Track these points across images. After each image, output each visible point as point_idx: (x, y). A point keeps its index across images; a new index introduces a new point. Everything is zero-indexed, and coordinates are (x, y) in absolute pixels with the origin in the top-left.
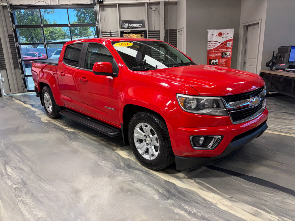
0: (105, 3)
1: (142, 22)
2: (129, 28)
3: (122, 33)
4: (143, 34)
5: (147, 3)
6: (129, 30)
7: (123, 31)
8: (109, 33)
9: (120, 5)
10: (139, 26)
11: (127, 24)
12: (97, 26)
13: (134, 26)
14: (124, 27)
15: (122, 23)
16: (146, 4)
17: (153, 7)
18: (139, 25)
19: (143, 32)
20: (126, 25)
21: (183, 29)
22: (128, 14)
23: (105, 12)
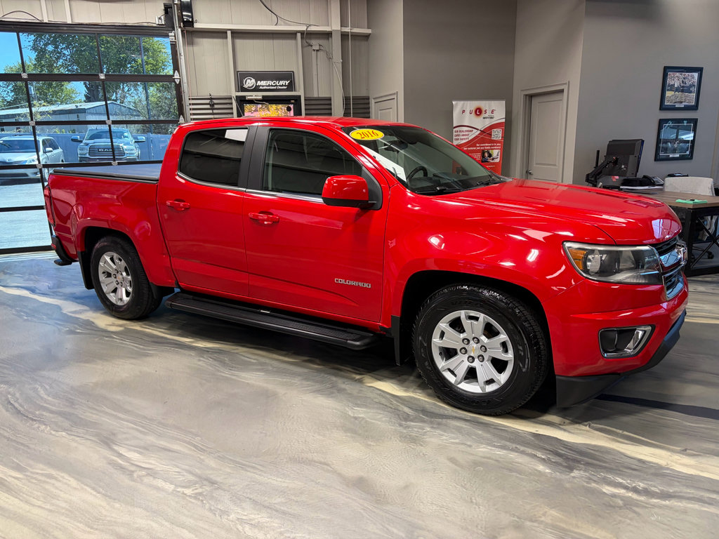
0: (197, 25)
1: (289, 76)
2: (257, 89)
3: (242, 101)
4: (292, 106)
5: (302, 33)
6: (258, 95)
7: (245, 97)
8: (208, 101)
9: (237, 34)
10: (282, 85)
11: (253, 80)
12: (178, 83)
13: (269, 86)
14: (246, 86)
15: (241, 77)
16: (299, 35)
17: (315, 43)
18: (281, 83)
19: (293, 101)
20: (250, 83)
21: (395, 97)
22: (257, 57)
23: (196, 48)
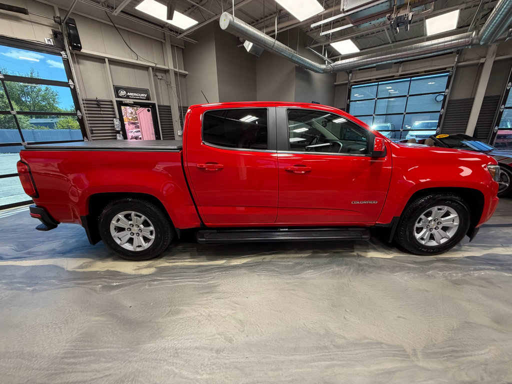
0: (83, 51)
1: (145, 91)
2: (128, 97)
3: (120, 104)
4: (150, 109)
5: (153, 68)
6: (131, 101)
7: (122, 101)
8: (96, 103)
9: (112, 62)
10: (143, 97)
11: (125, 92)
12: (72, 88)
13: (135, 96)
14: (120, 95)
15: (117, 89)
16: (151, 68)
17: (160, 75)
18: (142, 95)
19: (151, 106)
20: (123, 93)
22: (126, 78)
